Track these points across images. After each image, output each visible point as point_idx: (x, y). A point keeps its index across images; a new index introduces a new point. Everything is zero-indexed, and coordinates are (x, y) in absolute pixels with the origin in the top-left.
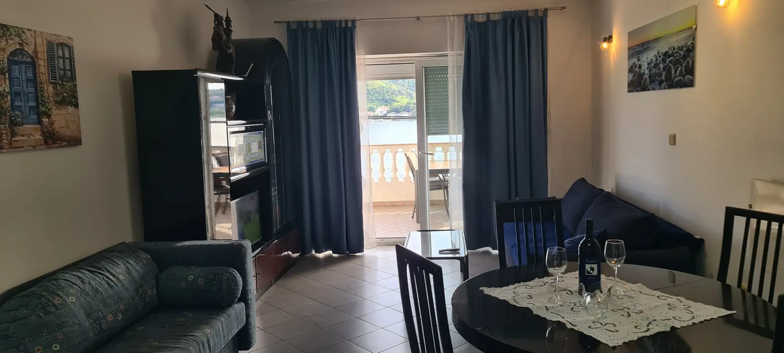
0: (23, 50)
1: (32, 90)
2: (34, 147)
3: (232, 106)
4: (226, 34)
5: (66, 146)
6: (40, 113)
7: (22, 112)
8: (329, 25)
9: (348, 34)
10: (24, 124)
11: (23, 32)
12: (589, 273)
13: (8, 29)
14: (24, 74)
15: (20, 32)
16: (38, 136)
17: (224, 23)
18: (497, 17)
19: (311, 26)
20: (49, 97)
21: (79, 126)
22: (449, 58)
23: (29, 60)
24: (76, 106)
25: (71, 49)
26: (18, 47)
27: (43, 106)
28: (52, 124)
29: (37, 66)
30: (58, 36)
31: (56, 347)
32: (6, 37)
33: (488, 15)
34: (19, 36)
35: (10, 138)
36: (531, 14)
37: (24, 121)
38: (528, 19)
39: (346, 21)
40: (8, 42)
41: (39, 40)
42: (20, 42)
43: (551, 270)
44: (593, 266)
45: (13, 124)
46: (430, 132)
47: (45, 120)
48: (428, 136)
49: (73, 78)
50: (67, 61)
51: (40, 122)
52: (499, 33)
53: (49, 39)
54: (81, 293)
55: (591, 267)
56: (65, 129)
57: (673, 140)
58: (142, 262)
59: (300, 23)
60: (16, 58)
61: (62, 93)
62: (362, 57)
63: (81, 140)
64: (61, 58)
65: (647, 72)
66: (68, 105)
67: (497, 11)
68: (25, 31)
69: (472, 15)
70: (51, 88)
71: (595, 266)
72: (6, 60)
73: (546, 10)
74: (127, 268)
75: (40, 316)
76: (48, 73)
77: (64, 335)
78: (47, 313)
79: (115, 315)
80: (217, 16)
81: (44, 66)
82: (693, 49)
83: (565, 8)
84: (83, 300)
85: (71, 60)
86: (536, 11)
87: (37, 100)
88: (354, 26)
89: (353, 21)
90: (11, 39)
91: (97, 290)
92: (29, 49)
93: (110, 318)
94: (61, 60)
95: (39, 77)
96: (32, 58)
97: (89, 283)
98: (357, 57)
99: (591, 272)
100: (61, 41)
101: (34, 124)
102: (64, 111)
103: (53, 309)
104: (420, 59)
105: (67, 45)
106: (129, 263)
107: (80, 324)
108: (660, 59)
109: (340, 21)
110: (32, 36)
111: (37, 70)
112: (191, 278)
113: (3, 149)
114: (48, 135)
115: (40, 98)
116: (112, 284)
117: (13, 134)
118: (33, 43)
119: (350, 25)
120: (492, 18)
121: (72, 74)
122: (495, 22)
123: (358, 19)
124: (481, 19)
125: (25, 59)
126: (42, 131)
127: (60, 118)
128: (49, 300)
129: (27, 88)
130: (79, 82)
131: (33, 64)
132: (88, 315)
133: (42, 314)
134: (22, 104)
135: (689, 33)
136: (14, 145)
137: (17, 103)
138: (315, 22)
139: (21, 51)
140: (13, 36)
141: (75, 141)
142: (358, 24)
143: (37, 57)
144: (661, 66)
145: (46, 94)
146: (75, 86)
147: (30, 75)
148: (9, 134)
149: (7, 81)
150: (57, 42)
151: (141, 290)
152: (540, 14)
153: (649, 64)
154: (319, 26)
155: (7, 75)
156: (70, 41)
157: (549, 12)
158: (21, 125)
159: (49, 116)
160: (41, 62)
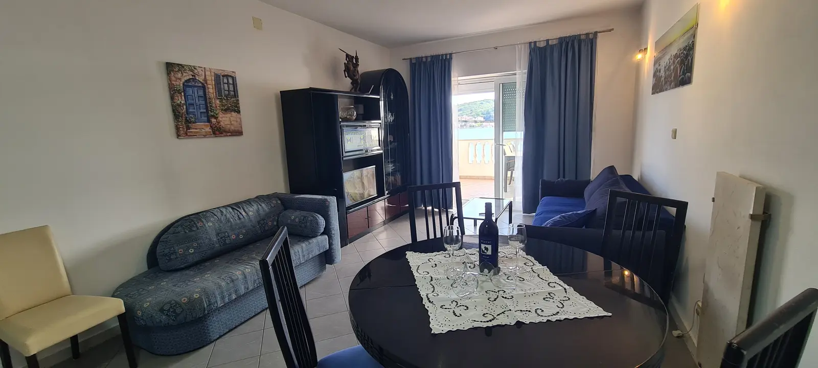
0: (195, 79)
1: (203, 102)
2: (205, 136)
3: (354, 112)
4: (354, 67)
5: (230, 135)
6: (209, 116)
7: (195, 115)
8: (435, 58)
9: (447, 63)
10: (196, 122)
11: (195, 68)
12: (484, 252)
13: (183, 67)
14: (196, 93)
15: (192, 69)
16: (208, 129)
17: (354, 60)
18: (555, 42)
19: (424, 60)
20: (216, 107)
21: (240, 124)
22: (517, 76)
23: (200, 85)
24: (239, 112)
25: (234, 79)
26: (191, 77)
27: (211, 112)
28: (219, 123)
29: (207, 89)
30: (224, 71)
31: (191, 251)
32: (181, 71)
33: (548, 41)
34: (192, 71)
35: (185, 130)
36: (583, 37)
37: (197, 121)
38: (580, 41)
39: (446, 55)
40: (183, 75)
41: (208, 73)
42: (193, 74)
43: (446, 246)
44: (487, 246)
45: (188, 121)
46: (505, 129)
47: (213, 120)
48: (504, 133)
49: (236, 95)
50: (231, 86)
51: (209, 121)
52: (556, 55)
53: (216, 72)
54: (217, 220)
55: (485, 247)
56: (229, 126)
57: (675, 134)
58: (271, 205)
59: (417, 59)
60: (190, 84)
61: (226, 105)
62: (456, 79)
63: (242, 132)
64: (226, 83)
65: (663, 75)
66: (231, 112)
67: (555, 37)
68: (197, 68)
69: (535, 42)
70: (218, 102)
71: (489, 247)
72: (182, 85)
73: (596, 33)
74: (258, 208)
75: (186, 232)
76: (216, 93)
77: (198, 244)
78: (191, 231)
79: (238, 236)
80: (347, 56)
81: (213, 88)
82: (693, 47)
83: (613, 29)
84: (217, 224)
85: (235, 84)
86: (587, 34)
87: (207, 108)
88: (451, 58)
89: (451, 54)
90: (185, 73)
91: (229, 221)
92: (201, 79)
93: (233, 237)
94: (226, 86)
95: (208, 95)
96: (202, 84)
97: (226, 216)
98: (452, 79)
99: (486, 251)
100: (226, 74)
101: (204, 122)
102: (228, 115)
103: (194, 229)
104: (498, 78)
105: (231, 76)
106: (261, 205)
107: (210, 239)
108: (672, 62)
109: (442, 55)
110: (202, 70)
111: (207, 91)
112: (293, 217)
113: (180, 136)
114: (216, 129)
115: (209, 108)
116: (241, 217)
117: (188, 128)
118: (203, 75)
119: (448, 57)
120: (550, 42)
121: (235, 93)
122: (552, 47)
123: (454, 52)
124: (542, 45)
125: (197, 84)
126: (211, 127)
127: (225, 120)
128: (195, 223)
129: (199, 101)
130: (240, 98)
131: (204, 88)
132: (218, 234)
133: (187, 231)
134: (193, 111)
135: (691, 32)
136: (188, 134)
137: (191, 110)
138: (426, 57)
139: (194, 80)
140: (188, 71)
141: (239, 133)
142: (454, 56)
143: (207, 83)
144: (672, 67)
145: (214, 105)
146: (238, 100)
147: (201, 93)
148: (185, 128)
149: (183, 97)
150: (223, 74)
151: (262, 222)
152: (591, 36)
153: (665, 67)
154: (429, 59)
155: (183, 94)
156: (234, 74)
157: (598, 34)
158: (194, 123)
159: (216, 118)
160: (210, 86)
